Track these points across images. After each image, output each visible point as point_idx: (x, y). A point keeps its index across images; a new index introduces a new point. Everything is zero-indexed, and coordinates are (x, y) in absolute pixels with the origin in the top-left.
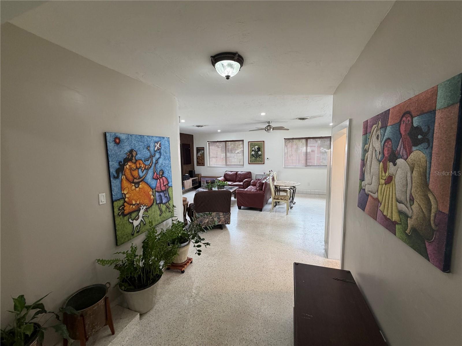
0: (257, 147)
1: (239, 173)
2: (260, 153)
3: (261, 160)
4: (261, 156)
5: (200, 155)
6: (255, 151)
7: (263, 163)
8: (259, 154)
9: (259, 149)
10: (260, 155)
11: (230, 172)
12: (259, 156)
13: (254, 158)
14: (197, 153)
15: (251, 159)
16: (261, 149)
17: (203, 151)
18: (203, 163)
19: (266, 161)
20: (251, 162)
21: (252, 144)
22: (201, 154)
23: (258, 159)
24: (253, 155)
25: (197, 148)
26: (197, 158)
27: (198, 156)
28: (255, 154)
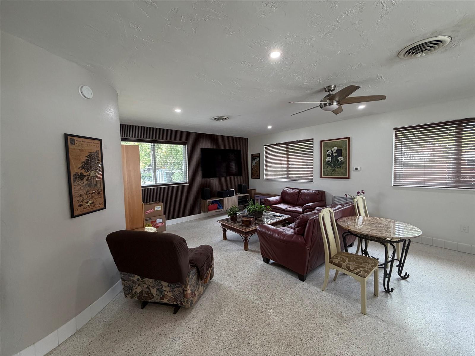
0: (336, 148)
1: (303, 191)
2: (341, 158)
3: (344, 172)
4: (344, 165)
5: (255, 165)
6: (332, 156)
7: (347, 177)
8: (340, 161)
9: (339, 152)
10: (342, 163)
11: (289, 190)
12: (339, 165)
13: (330, 168)
14: (252, 161)
15: (325, 170)
16: (343, 152)
17: (258, 159)
18: (259, 175)
19: (353, 173)
20: (325, 175)
21: (326, 145)
22: (256, 163)
23: (337, 169)
24: (328, 163)
25: (252, 155)
26: (252, 169)
27: (253, 165)
28: (331, 160)
